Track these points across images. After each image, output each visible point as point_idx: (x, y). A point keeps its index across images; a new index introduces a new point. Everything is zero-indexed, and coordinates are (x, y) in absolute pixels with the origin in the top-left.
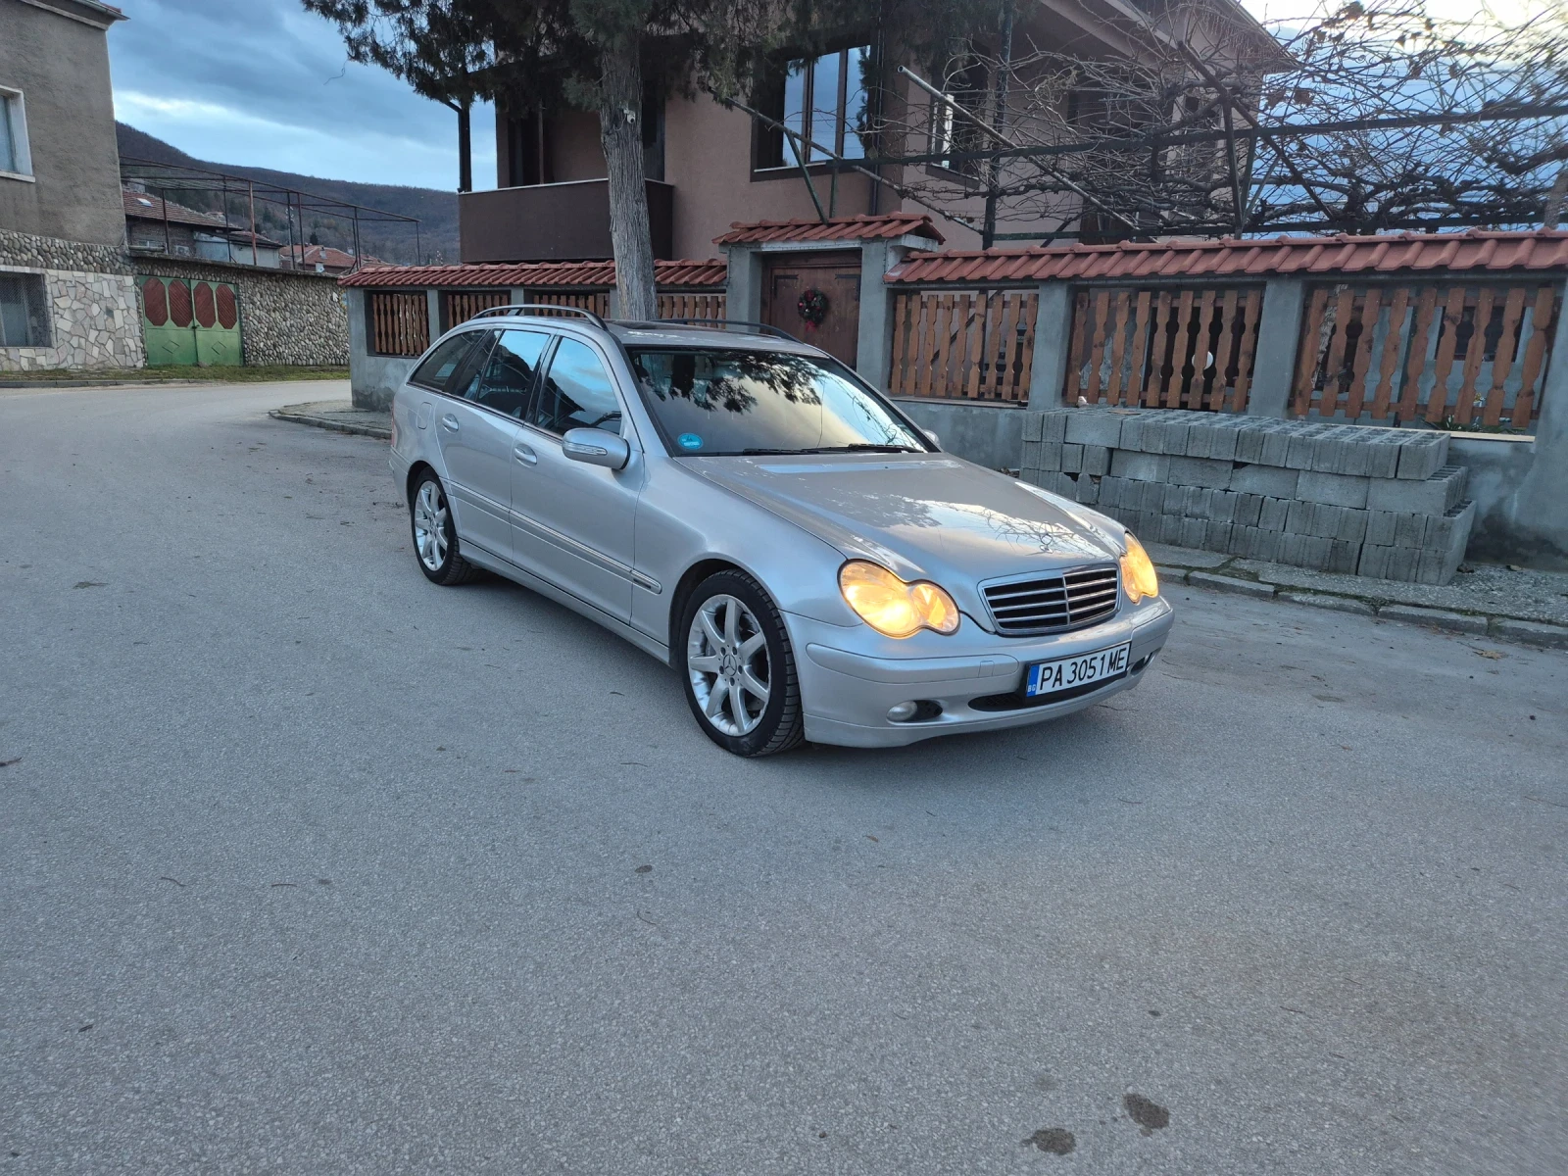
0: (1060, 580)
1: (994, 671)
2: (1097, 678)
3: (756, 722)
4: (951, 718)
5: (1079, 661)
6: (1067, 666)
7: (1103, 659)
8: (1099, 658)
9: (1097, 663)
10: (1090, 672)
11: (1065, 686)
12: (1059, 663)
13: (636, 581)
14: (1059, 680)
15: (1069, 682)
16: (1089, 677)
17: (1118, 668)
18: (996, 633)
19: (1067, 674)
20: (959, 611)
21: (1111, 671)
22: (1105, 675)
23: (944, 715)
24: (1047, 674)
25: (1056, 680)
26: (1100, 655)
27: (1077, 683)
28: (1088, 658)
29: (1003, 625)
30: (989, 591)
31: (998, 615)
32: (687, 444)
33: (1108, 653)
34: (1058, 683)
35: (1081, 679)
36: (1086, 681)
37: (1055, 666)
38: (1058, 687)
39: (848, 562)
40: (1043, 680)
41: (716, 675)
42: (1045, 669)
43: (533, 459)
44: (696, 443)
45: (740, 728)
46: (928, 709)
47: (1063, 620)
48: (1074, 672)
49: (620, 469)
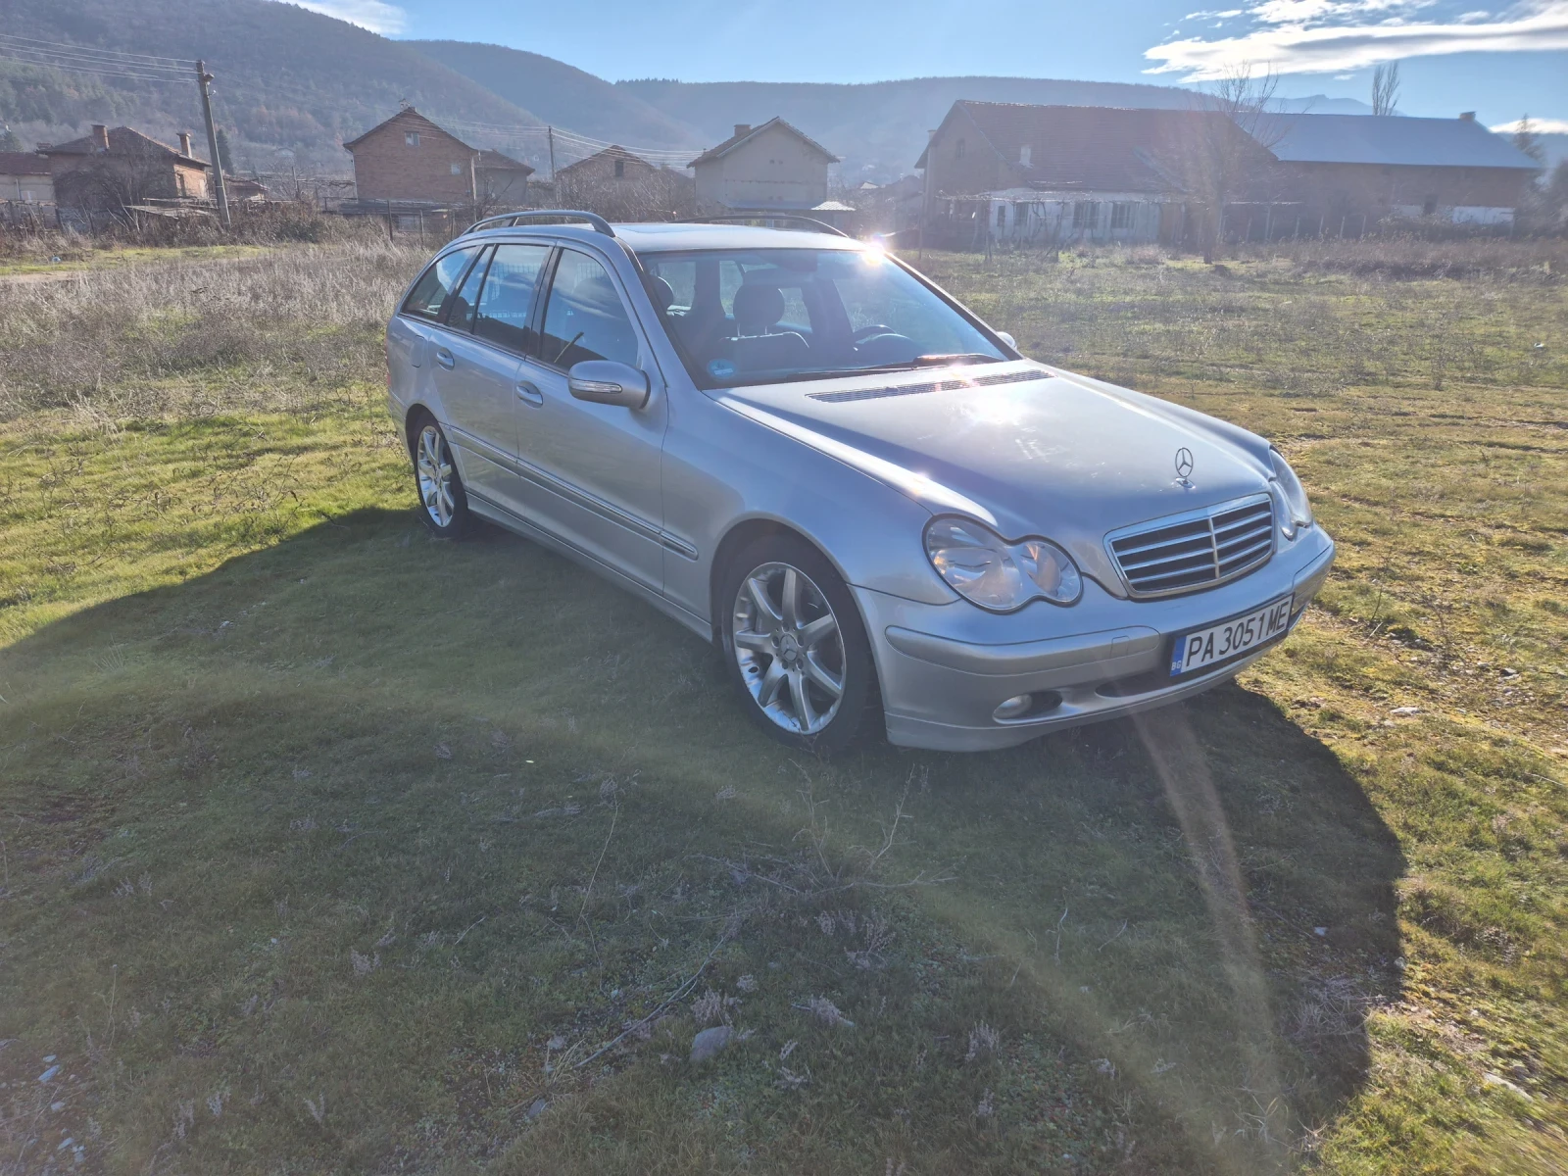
0: (1206, 522)
1: (1130, 648)
2: (1254, 642)
3: (824, 720)
4: (1073, 709)
5: (1234, 625)
6: (1219, 633)
7: (1262, 619)
8: (1258, 619)
9: (1255, 626)
10: (1247, 637)
11: (1217, 658)
12: (1209, 631)
13: (666, 544)
14: (1209, 651)
15: (1222, 653)
16: (1246, 643)
17: (1279, 628)
18: (1129, 598)
19: (1220, 643)
20: (1081, 574)
21: (1270, 632)
22: (1264, 638)
23: (1064, 704)
24: (1196, 645)
25: (1206, 652)
26: (1258, 615)
27: (1231, 652)
28: (1245, 620)
29: (1137, 586)
30: (1118, 545)
31: (1131, 574)
32: (718, 372)
33: (1267, 611)
34: (1208, 655)
35: (1235, 648)
36: (1242, 648)
37: (1205, 635)
38: (1208, 661)
39: (934, 519)
40: (1191, 654)
41: (771, 658)
42: (1193, 640)
43: (537, 399)
44: (729, 370)
45: (804, 726)
46: (1044, 701)
47: (1210, 574)
48: (1228, 640)
49: (637, 407)
